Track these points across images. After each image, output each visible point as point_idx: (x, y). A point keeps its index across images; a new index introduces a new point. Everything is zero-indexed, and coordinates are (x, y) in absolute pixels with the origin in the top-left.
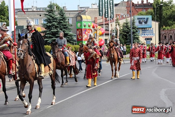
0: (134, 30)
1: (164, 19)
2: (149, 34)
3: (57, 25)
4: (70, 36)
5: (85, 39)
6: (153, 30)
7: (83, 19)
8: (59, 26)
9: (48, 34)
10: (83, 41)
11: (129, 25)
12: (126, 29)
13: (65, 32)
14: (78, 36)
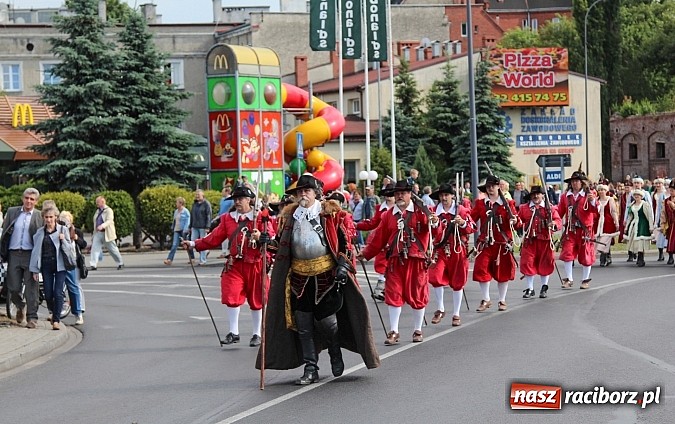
0: (486, 116)
1: (624, 65)
2: (555, 137)
3: (114, 91)
4: (175, 145)
5: (248, 161)
6: (576, 116)
7: (239, 67)
8: (121, 97)
9: (71, 135)
10: (241, 169)
11: (461, 91)
12: (444, 112)
13: (153, 129)
14: (218, 146)
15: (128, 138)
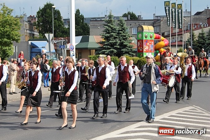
3: (116, 35)
4: (129, 47)
7: (144, 30)
8: (117, 37)
9: (106, 45)
10: (144, 52)
11: (205, 35)
12: (201, 40)
13: (124, 44)
14: (139, 47)
15: (119, 45)
